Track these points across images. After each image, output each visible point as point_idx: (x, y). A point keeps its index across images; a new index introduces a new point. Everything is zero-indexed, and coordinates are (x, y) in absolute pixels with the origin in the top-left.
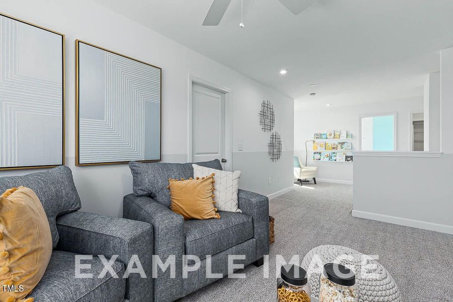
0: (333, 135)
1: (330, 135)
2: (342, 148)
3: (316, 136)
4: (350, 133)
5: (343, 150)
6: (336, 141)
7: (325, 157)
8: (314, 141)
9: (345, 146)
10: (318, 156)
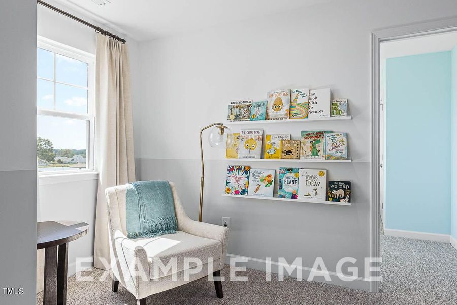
0: (286, 107)
1: (278, 107)
2: (315, 152)
3: (235, 111)
4: (343, 97)
5: (320, 159)
6: (295, 129)
7: (263, 184)
8: (222, 128)
9: (326, 145)
10: (239, 180)
